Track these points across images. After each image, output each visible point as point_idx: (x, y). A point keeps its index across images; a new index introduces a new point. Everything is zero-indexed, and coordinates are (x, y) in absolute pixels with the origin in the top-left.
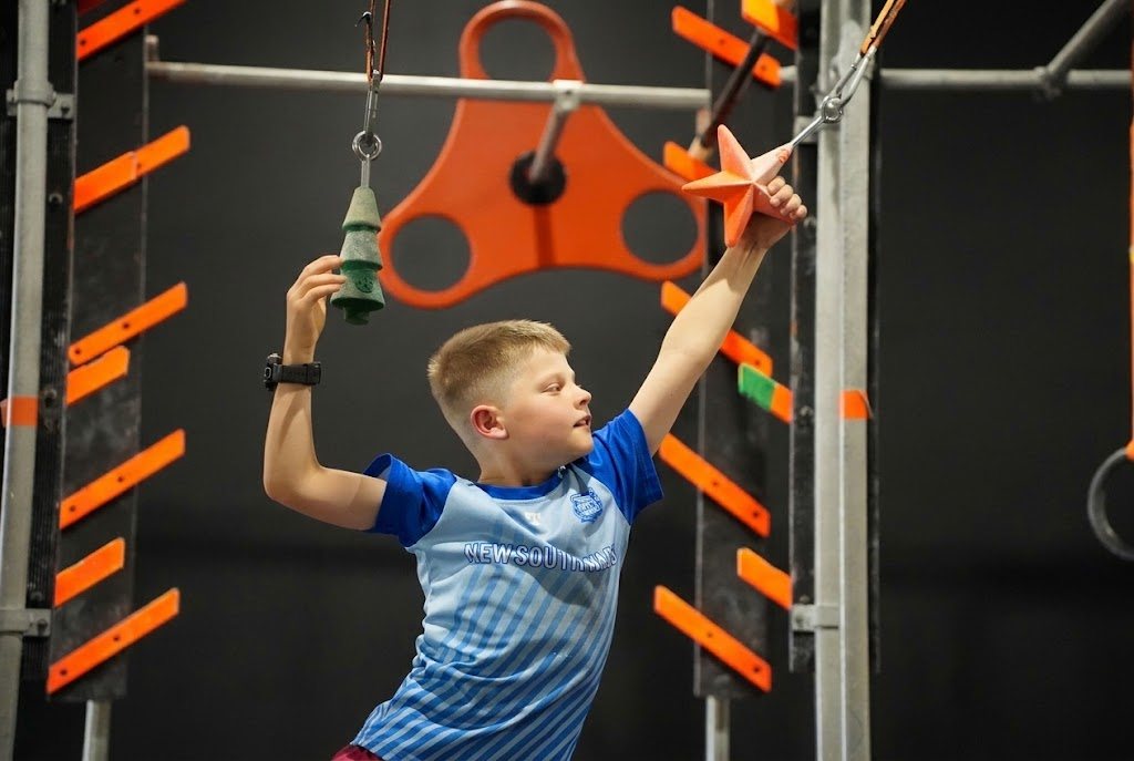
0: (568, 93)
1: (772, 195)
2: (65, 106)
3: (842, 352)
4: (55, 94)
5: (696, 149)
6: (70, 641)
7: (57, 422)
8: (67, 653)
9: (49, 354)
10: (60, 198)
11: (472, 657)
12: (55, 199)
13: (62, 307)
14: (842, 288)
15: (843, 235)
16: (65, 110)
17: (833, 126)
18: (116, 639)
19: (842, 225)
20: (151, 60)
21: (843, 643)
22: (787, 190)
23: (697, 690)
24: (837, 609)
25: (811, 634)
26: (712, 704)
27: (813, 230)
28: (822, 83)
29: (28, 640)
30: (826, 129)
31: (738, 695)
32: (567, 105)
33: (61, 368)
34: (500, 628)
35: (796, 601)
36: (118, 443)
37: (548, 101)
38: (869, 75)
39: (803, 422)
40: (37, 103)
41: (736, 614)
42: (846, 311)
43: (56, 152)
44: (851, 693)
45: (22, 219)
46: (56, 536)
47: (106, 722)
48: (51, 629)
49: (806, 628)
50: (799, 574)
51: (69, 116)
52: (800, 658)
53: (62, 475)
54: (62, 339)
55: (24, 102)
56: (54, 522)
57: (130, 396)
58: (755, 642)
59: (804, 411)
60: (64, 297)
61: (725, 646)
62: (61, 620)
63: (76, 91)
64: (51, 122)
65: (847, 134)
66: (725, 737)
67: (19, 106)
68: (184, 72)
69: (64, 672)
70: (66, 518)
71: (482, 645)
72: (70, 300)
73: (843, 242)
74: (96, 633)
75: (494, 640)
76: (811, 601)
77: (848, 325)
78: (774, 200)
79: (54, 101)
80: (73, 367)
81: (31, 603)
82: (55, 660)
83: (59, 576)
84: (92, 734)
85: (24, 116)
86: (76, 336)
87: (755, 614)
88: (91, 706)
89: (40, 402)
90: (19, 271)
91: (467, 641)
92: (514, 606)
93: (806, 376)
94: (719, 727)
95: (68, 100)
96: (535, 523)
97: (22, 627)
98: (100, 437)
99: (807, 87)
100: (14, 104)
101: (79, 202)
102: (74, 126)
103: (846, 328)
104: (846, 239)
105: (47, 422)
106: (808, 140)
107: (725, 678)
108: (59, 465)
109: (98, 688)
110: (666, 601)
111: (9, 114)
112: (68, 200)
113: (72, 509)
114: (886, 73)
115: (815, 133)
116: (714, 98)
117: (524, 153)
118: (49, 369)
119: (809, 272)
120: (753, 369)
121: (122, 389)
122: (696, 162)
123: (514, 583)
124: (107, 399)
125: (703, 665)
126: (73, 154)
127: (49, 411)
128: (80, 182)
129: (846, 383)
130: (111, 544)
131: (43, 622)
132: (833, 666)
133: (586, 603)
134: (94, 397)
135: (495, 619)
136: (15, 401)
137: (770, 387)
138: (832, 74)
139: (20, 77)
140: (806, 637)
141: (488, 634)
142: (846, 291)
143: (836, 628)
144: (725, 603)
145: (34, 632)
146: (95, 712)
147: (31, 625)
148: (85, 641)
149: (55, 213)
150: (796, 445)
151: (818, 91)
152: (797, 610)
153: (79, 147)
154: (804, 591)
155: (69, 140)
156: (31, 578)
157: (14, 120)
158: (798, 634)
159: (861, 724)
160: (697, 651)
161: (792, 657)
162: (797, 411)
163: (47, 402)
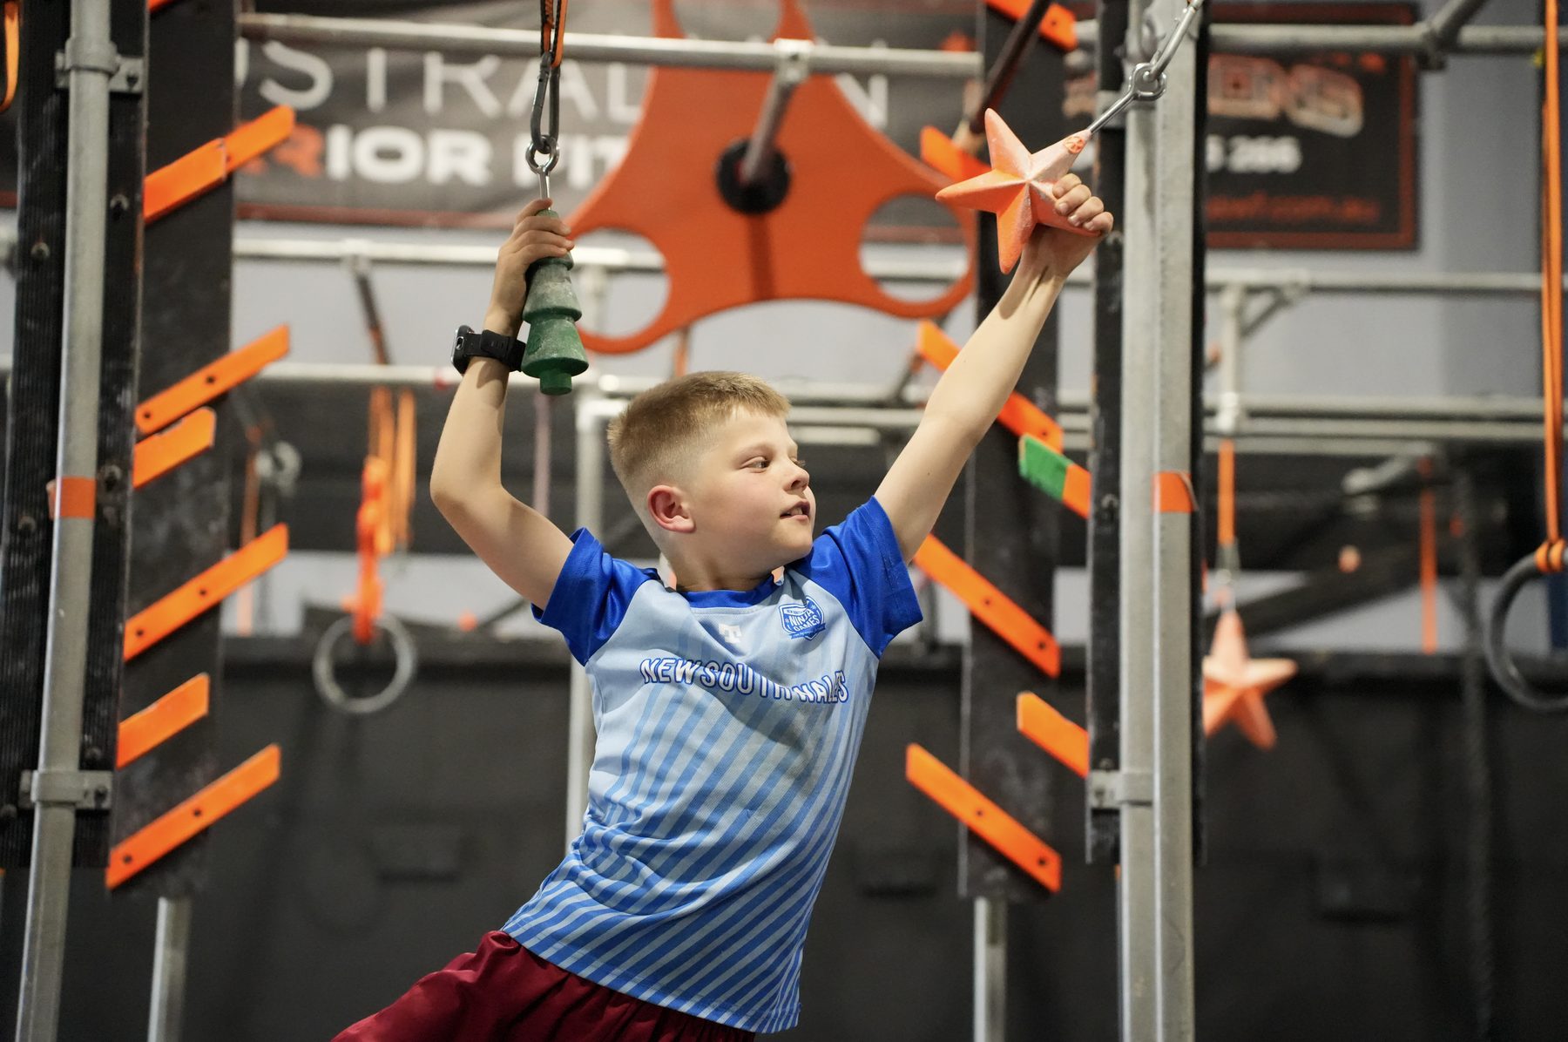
0: (795, 58)
1: (1058, 197)
2: (132, 73)
3: (1157, 417)
4: (118, 59)
5: (963, 136)
6: (136, 817)
7: (120, 510)
8: (133, 832)
9: (111, 420)
10: (125, 204)
11: (638, 813)
12: (119, 205)
13: (127, 354)
14: (1158, 329)
15: (1159, 256)
16: (132, 80)
17: (1146, 105)
18: (197, 813)
19: (1159, 244)
20: (245, 10)
21: (1157, 824)
22: (1080, 191)
23: (963, 889)
24: (1150, 778)
25: (1115, 813)
26: (981, 908)
27: (1118, 249)
28: (1133, 45)
29: (81, 814)
30: (1136, 108)
31: (1016, 896)
32: (793, 74)
33: (124, 440)
34: (675, 771)
35: (1095, 765)
36: (199, 543)
37: (764, 68)
38: (1195, 33)
39: (1106, 516)
40: (95, 70)
41: (1013, 784)
42: (1162, 360)
43: (120, 139)
44: (1170, 894)
45: (75, 231)
46: (119, 671)
47: (184, 929)
48: (114, 800)
49: (1108, 803)
50: (1099, 727)
51: (137, 88)
52: (1099, 846)
53: (126, 587)
54: (127, 397)
55: (78, 69)
56: (117, 648)
57: (216, 476)
58: (1041, 824)
59: (1106, 500)
60: (129, 339)
61: (998, 827)
62: (125, 788)
63: (147, 54)
64: (114, 97)
65: (1165, 116)
66: (1000, 953)
67: (73, 76)
68: (288, 28)
69: (128, 859)
70: (131, 645)
71: (652, 795)
72: (138, 344)
73: (1158, 268)
74: (171, 805)
75: (667, 786)
76: (1115, 766)
77: (1166, 381)
78: (1061, 204)
79: (118, 69)
80: (142, 438)
81: (87, 764)
82: (119, 841)
83: (124, 727)
84: (166, 945)
85: (78, 87)
86: (146, 394)
87: (1040, 784)
88: (163, 906)
89: (98, 483)
90: (72, 305)
91: (635, 791)
92: (696, 740)
93: (1109, 452)
94: (992, 940)
95: (136, 66)
96: (731, 639)
97: (73, 797)
98: (177, 533)
99: (1112, 51)
100: (66, 72)
101: (150, 209)
102: (144, 105)
103: (1163, 386)
104: (1163, 262)
105: (109, 512)
106: (1113, 123)
107: (1000, 873)
108: (123, 573)
109: (172, 881)
110: (923, 767)
111: (61, 84)
112: (136, 206)
113: (140, 633)
114: (1217, 30)
115: (1122, 113)
116: (988, 64)
117: (733, 142)
118: (109, 440)
119: (1113, 308)
120: (1038, 442)
121: (206, 467)
122: (964, 154)
123: (699, 710)
124: (186, 481)
125: (971, 856)
126: (143, 142)
127: (110, 497)
128: (151, 181)
129: (1163, 462)
130: (190, 683)
131: (101, 790)
132: (1143, 857)
133: (796, 744)
134: (168, 478)
135: (670, 758)
136: (64, 482)
137: (1062, 469)
138: (1146, 31)
139: (73, 34)
140: (1107, 817)
141: (660, 777)
142: (1163, 334)
143: (1148, 804)
144: (999, 770)
145: (90, 804)
146: (169, 916)
147: (86, 794)
148: (157, 815)
149: (119, 222)
150: (1096, 548)
151: (1125, 55)
152: (1098, 779)
153: (150, 132)
154: (1106, 752)
155: (136, 123)
156: (86, 729)
157: (64, 94)
158: (1097, 812)
159: (1181, 937)
160: (962, 835)
161: (1089, 843)
162: (1098, 501)
163: (109, 485)
